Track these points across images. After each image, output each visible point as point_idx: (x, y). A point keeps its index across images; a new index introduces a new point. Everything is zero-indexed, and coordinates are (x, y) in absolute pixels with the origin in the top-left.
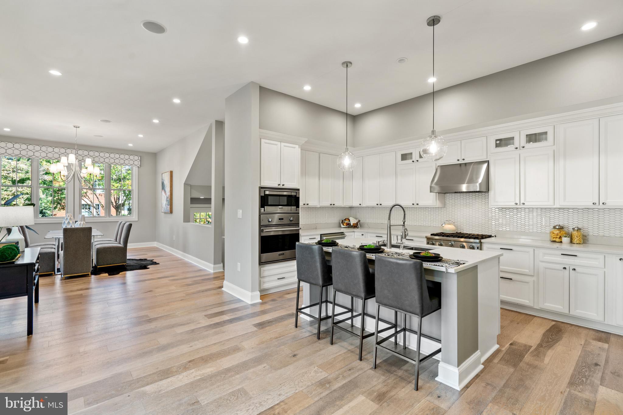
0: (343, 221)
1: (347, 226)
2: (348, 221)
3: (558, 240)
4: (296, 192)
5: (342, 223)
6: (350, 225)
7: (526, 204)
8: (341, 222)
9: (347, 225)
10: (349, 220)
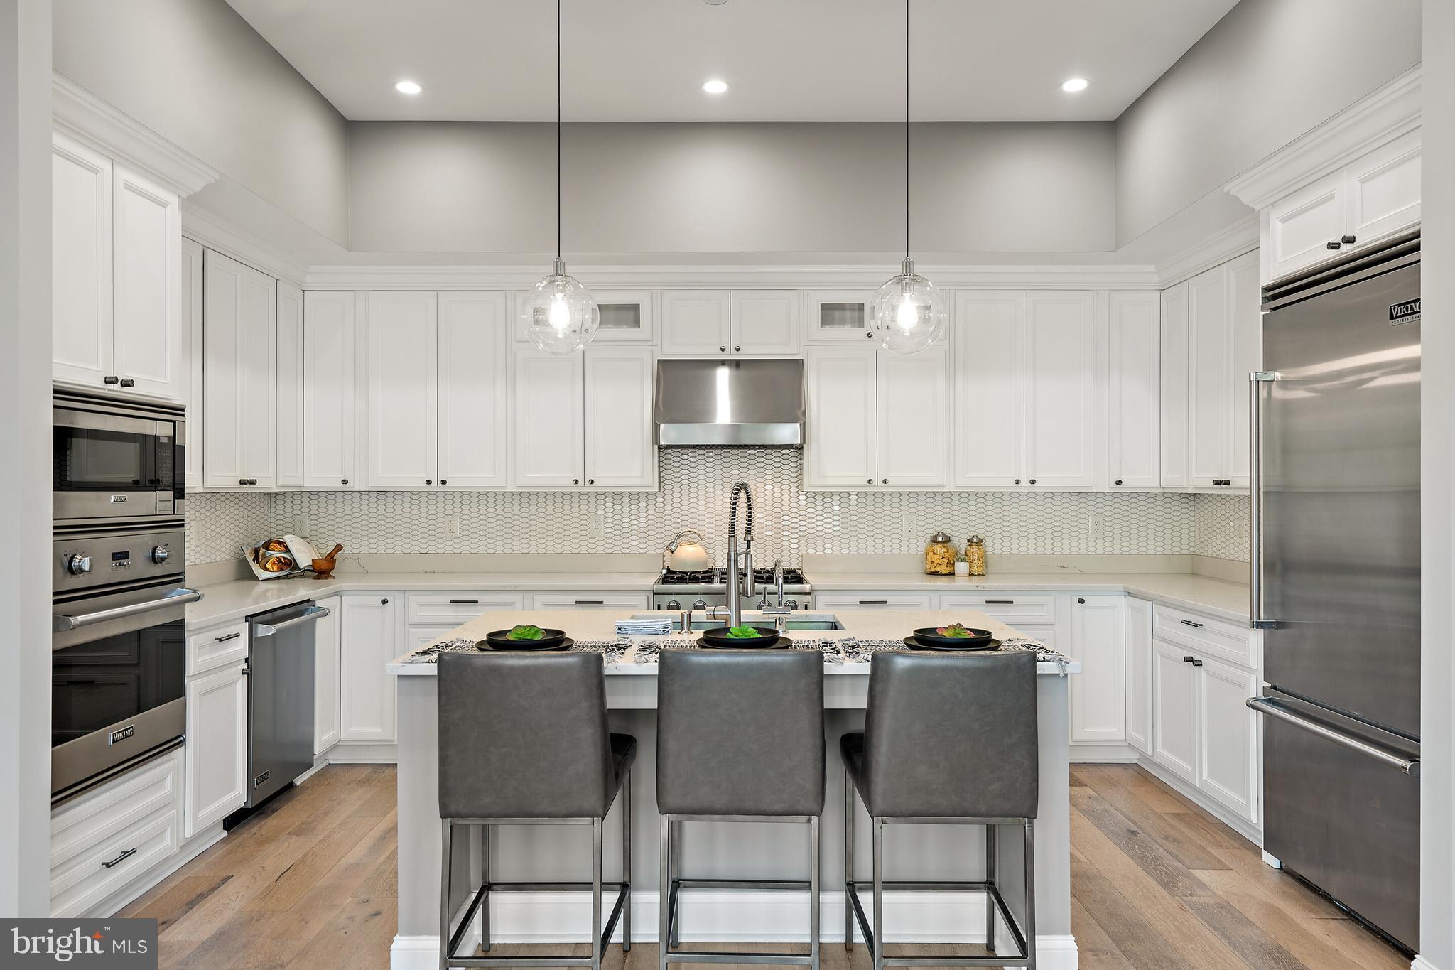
0: (256, 551)
1: (284, 573)
2: (282, 551)
3: (944, 570)
4: (174, 422)
5: (256, 559)
6: (296, 567)
7: (890, 482)
8: (250, 558)
9: (281, 569)
10: (287, 548)
